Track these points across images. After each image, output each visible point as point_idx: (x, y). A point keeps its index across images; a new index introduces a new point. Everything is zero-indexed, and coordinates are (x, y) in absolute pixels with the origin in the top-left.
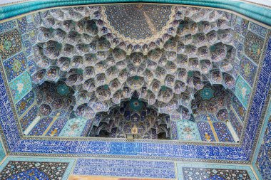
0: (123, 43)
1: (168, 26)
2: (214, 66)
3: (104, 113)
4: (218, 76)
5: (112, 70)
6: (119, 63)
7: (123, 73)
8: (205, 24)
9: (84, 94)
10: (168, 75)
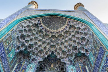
0: (48, 31)
1: (65, 26)
2: (82, 46)
3: (41, 61)
4: (83, 49)
5: (44, 43)
6: (47, 40)
7: (48, 44)
8: (79, 28)
9: (34, 54)
10: (65, 46)
